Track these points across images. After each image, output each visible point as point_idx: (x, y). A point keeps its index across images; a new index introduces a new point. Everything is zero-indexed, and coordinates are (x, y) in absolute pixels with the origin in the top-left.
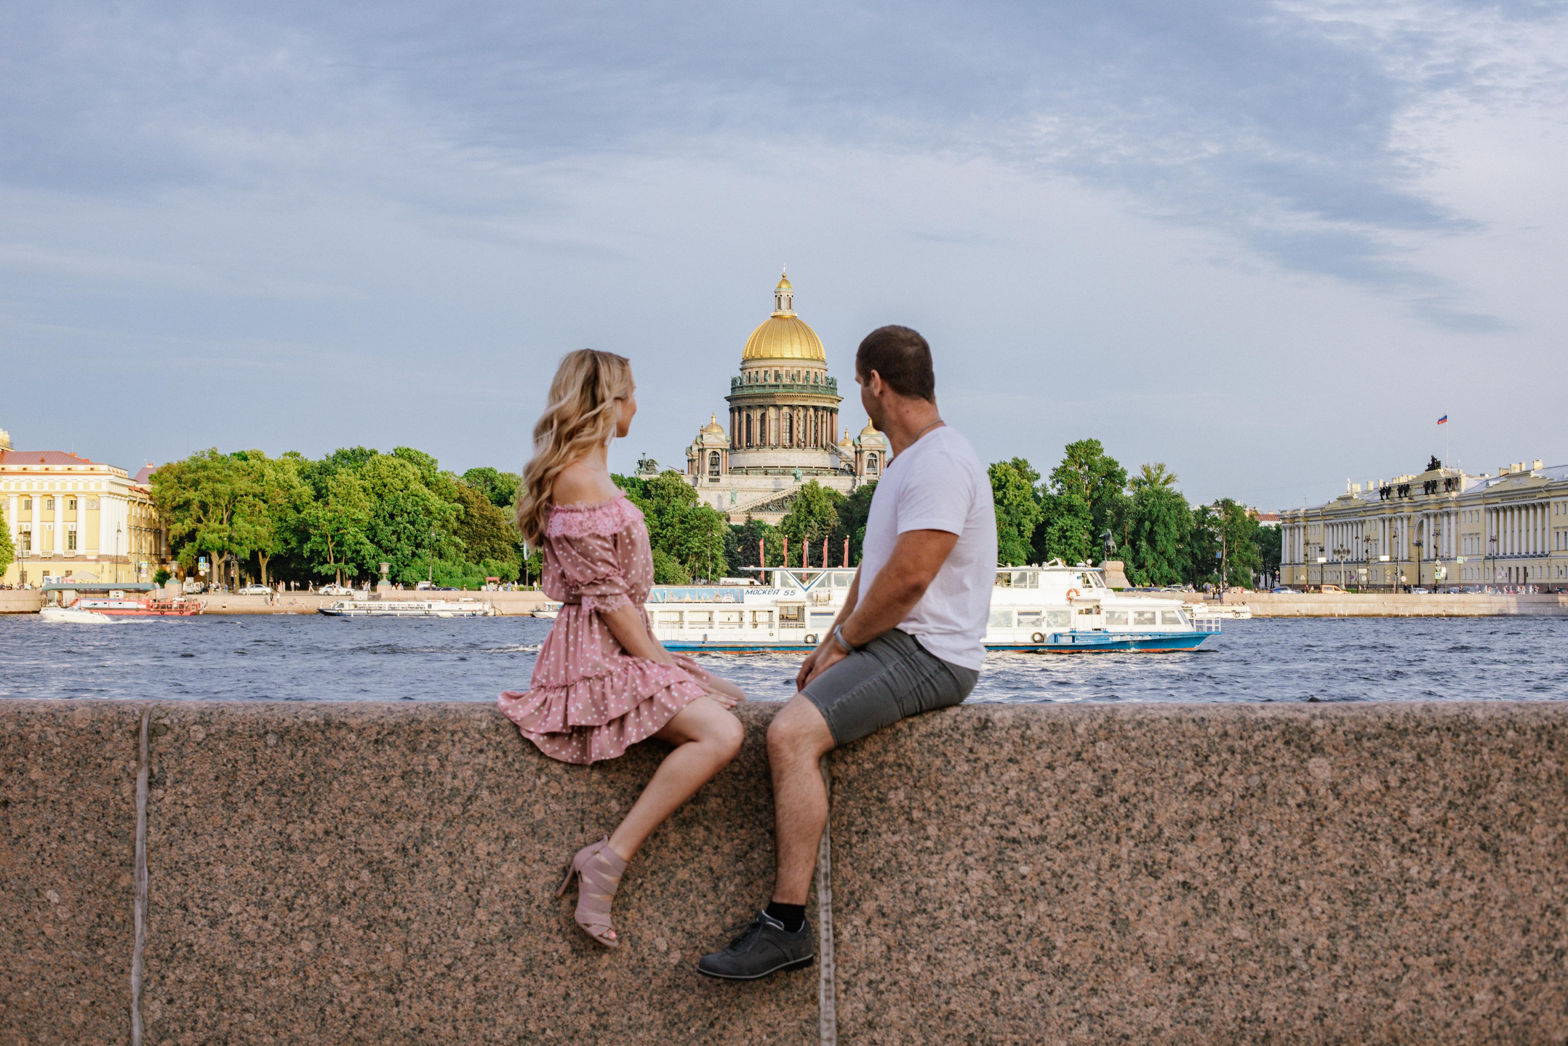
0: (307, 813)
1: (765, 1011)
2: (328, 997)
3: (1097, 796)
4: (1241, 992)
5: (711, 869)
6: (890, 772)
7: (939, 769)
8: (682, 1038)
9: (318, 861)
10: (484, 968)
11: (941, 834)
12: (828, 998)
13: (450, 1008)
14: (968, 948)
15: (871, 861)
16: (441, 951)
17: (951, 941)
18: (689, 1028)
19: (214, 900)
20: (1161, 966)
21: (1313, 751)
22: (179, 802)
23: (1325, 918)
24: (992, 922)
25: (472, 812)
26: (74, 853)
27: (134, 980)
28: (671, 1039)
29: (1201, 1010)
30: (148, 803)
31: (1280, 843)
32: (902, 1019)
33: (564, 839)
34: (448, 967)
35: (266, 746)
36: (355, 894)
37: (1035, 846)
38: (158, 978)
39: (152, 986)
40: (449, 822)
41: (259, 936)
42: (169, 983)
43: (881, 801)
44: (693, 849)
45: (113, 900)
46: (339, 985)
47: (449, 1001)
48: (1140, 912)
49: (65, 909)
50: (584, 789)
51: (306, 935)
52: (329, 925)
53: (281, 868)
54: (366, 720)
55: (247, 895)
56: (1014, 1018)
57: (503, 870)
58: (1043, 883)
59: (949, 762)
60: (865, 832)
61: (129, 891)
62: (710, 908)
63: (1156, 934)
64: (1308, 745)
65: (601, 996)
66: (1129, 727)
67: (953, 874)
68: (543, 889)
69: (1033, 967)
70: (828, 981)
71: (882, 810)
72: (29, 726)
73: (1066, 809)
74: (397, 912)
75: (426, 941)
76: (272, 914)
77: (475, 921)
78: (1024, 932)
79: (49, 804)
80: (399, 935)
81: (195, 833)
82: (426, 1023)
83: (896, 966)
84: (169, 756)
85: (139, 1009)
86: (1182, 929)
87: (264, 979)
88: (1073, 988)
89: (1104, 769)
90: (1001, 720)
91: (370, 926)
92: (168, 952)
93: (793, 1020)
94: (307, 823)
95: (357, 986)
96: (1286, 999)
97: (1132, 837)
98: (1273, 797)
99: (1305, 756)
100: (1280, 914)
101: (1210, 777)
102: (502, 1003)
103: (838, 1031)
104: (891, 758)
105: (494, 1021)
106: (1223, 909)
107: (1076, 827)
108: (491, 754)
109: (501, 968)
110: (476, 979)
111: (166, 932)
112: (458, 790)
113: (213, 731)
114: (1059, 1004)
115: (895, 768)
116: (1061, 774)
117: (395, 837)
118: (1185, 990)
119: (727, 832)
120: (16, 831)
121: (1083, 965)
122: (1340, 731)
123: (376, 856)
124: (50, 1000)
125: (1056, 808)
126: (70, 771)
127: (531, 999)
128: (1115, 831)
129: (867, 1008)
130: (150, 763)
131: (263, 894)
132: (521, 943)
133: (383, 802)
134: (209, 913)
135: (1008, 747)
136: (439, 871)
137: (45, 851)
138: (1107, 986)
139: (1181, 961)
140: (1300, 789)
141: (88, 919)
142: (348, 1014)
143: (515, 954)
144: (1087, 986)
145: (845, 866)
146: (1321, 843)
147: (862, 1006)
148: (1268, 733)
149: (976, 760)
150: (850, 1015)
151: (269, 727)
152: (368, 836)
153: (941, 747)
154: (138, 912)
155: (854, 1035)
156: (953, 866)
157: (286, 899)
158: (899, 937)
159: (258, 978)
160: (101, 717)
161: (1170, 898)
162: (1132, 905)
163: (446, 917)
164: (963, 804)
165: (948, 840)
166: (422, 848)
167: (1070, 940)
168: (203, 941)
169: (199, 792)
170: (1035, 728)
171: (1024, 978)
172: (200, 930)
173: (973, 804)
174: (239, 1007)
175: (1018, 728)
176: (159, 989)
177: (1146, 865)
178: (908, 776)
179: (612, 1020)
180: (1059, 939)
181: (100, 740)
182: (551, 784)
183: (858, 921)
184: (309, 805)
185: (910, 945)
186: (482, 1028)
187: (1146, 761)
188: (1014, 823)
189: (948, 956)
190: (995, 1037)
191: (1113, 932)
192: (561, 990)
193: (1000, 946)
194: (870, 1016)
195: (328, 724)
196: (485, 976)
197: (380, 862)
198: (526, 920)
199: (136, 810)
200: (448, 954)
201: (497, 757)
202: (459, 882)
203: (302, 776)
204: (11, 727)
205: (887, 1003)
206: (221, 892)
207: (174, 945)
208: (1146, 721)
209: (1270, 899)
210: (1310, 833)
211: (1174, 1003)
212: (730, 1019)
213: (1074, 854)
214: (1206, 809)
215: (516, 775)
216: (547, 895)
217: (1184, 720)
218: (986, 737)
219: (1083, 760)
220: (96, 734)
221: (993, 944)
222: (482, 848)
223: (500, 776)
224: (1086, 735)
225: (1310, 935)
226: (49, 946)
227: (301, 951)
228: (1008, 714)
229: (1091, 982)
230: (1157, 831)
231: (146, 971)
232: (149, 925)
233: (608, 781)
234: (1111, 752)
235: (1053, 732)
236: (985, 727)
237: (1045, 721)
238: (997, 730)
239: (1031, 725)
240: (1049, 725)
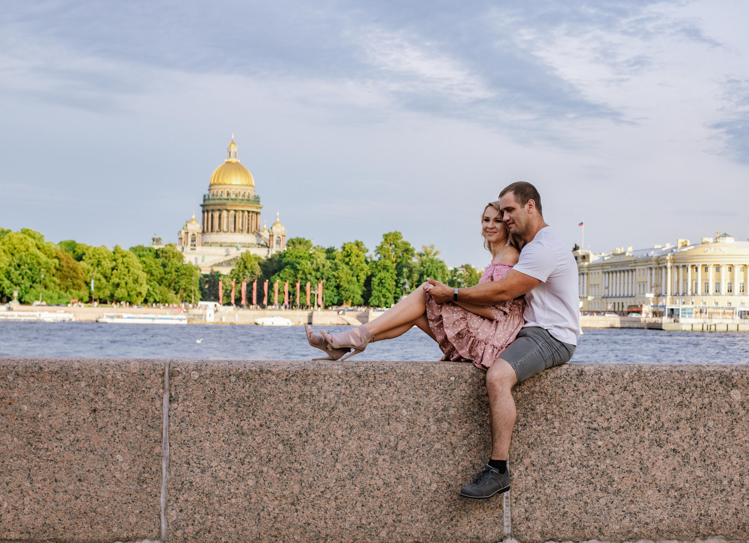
0: (251, 415)
1: (478, 513)
2: (261, 508)
3: (634, 408)
4: (700, 502)
5: (451, 443)
6: (537, 396)
7: (560, 395)
8: (437, 526)
9: (257, 440)
10: (340, 493)
11: (561, 426)
12: (507, 506)
13: (323, 513)
14: (574, 481)
15: (528, 439)
16: (319, 485)
17: (565, 478)
18: (441, 521)
19: (203, 459)
20: (663, 489)
21: (733, 387)
22: (186, 410)
23: (738, 466)
24: (585, 468)
25: (334, 415)
26: (131, 436)
27: (162, 500)
28: (432, 527)
29: (681, 511)
30: (169, 410)
31: (718, 431)
32: (542, 516)
33: (380, 428)
34: (322, 492)
35: (230, 382)
36: (275, 456)
37: (605, 432)
38: (174, 499)
39: (172, 503)
40: (323, 420)
41: (227, 477)
42: (180, 501)
43: (532, 410)
44: (442, 433)
45: (151, 460)
46: (267, 502)
47: (323, 509)
48: (653, 464)
49: (126, 464)
50: (390, 404)
51: (250, 477)
52: (262, 472)
53: (238, 443)
54: (280, 369)
55: (221, 457)
56: (595, 515)
57: (350, 444)
58: (608, 450)
59: (565, 391)
60: (525, 425)
61: (159, 455)
62: (451, 462)
63: (661, 474)
64: (730, 383)
65: (398, 506)
66: (649, 375)
67: (567, 445)
68: (369, 453)
69: (604, 490)
70: (507, 498)
71: (533, 414)
72: (107, 371)
73: (619, 414)
74: (296, 465)
75: (311, 479)
76: (233, 466)
77: (336, 469)
78: (600, 473)
79: (118, 411)
80: (297, 477)
81: (194, 426)
82: (311, 520)
83: (540, 490)
84: (180, 387)
85: (165, 515)
86: (673, 471)
87: (229, 499)
88: (623, 500)
89: (637, 395)
90: (588, 371)
91: (283, 472)
92: (180, 486)
93: (491, 517)
94: (251, 420)
95: (276, 502)
96: (720, 505)
97: (650, 427)
98: (714, 409)
99: (729, 389)
100: (718, 464)
101: (686, 399)
102: (349, 510)
103: (512, 522)
104: (537, 389)
105: (345, 519)
106: (692, 462)
107: (624, 423)
108: (344, 386)
109: (349, 492)
110: (336, 498)
111: (179, 476)
112: (327, 404)
113: (203, 374)
114: (616, 508)
115: (540, 394)
116: (617, 397)
117: (295, 428)
118: (674, 501)
119: (459, 425)
120: (100, 425)
121: (627, 489)
122: (745, 377)
123: (286, 438)
124: (118, 510)
125: (615, 413)
126: (129, 394)
127: (363, 508)
128: (642, 424)
129: (526, 511)
130: (170, 390)
131: (228, 457)
132: (359, 480)
133: (289, 410)
134: (201, 466)
135: (593, 384)
136: (317, 445)
137: (115, 435)
138: (638, 499)
139: (672, 487)
140: (727, 405)
141: (138, 470)
142: (272, 516)
143: (355, 486)
144: (629, 499)
145: (515, 442)
146: (736, 430)
147: (523, 510)
148: (712, 378)
149: (578, 390)
150: (517, 514)
151: (231, 373)
152: (282, 427)
153: (561, 383)
154: (164, 466)
155: (519, 524)
156: (566, 442)
157: (241, 459)
158: (541, 476)
159: (226, 498)
160: (145, 367)
161: (667, 457)
162: (650, 460)
163: (321, 467)
164: (571, 411)
165: (564, 429)
166: (309, 433)
167: (621, 477)
168: (198, 480)
169: (196, 405)
170: (605, 375)
171: (599, 495)
172: (196, 475)
173: (576, 411)
174: (217, 513)
175: (597, 375)
176: (175, 505)
177: (656, 441)
178: (546, 398)
179: (403, 517)
180: (616, 477)
181: (144, 378)
182: (373, 401)
183: (522, 468)
184: (252, 412)
185: (546, 480)
186: (339, 522)
187: (656, 391)
188: (595, 421)
189: (564, 485)
190: (586, 524)
191: (641, 473)
192: (378, 503)
193: (588, 480)
194: (527, 514)
195: (261, 371)
196: (341, 496)
197: (288, 440)
198: (361, 469)
199: (163, 414)
200: (322, 486)
201: (347, 388)
202: (328, 450)
203: (248, 397)
204: (97, 371)
205: (535, 508)
206: (207, 456)
207: (183, 482)
208: (656, 372)
209: (713, 457)
210: (731, 426)
211: (669, 507)
212: (460, 517)
213: (623, 435)
214: (684, 414)
215: (356, 397)
216: (371, 456)
217: (674, 371)
218: (582, 379)
219: (627, 390)
220: (142, 376)
221: (585, 479)
222: (339, 433)
223: (348, 397)
224: (629, 378)
225: (731, 474)
226: (118, 483)
227: (248, 485)
228: (591, 368)
229: (631, 497)
230: (661, 424)
231: (168, 496)
232: (170, 472)
233: (401, 400)
234: (640, 386)
235: (614, 377)
236: (581, 374)
237: (609, 372)
238: (587, 376)
239: (603, 373)
240: (611, 373)
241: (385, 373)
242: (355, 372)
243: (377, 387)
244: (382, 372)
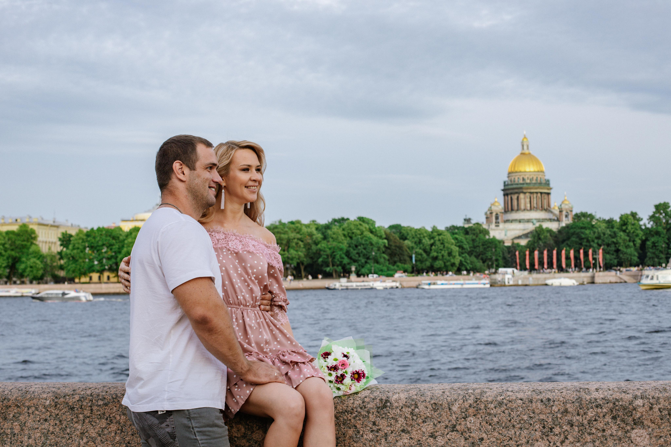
7: (351, 437)
21: (635, 424)
64: (631, 419)
66: (492, 406)
89: (473, 437)
90: (396, 401)
99: (629, 428)
108: (52, 422)
122: (656, 408)
135: (401, 420)
148: (599, 410)
149: (378, 431)
153: (353, 420)
170: (421, 407)
175: (409, 407)
182: (89, 443)
187: (505, 432)
201: (56, 424)
208: (505, 401)
215: (68, 437)
217: (535, 400)
218: (385, 414)
219: (457, 431)
224: (459, 412)
228: (403, 396)
233: (126, 442)
234: (478, 425)
235: (435, 410)
236: (385, 406)
237: (429, 402)
238: (393, 409)
239: (419, 405)
240: (432, 404)
241: (106, 405)
242: (67, 403)
243: (94, 424)
244: (101, 403)
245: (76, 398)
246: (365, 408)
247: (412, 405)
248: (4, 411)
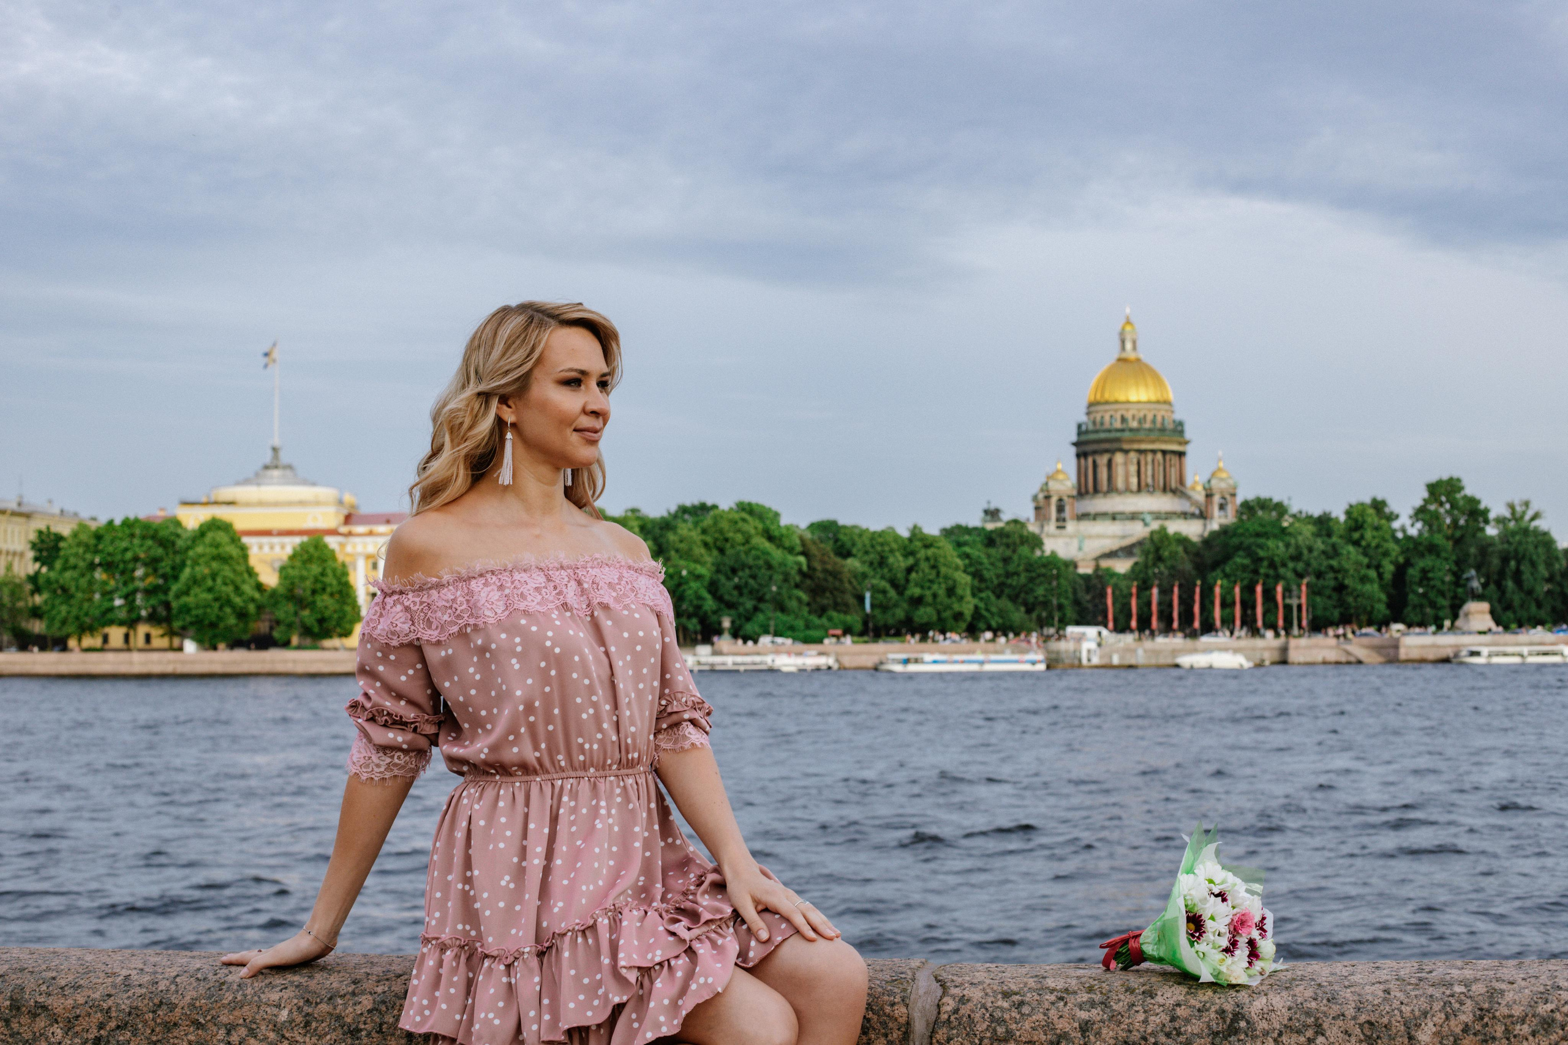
54: (81, 1000)
66: (1526, 1029)
90: (1264, 1015)
175: (1299, 1032)
195: (16, 1006)
208: (1558, 1016)
228: (1279, 1001)
236: (1233, 1030)
237: (1354, 1018)
238: (1257, 1037)
239: (1325, 1026)
240: (1361, 1026)
242: (339, 1018)
245: (365, 1002)
246: (1179, 1034)
247: (1306, 1026)
248: (159, 1037)
